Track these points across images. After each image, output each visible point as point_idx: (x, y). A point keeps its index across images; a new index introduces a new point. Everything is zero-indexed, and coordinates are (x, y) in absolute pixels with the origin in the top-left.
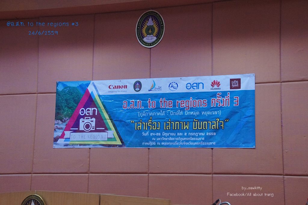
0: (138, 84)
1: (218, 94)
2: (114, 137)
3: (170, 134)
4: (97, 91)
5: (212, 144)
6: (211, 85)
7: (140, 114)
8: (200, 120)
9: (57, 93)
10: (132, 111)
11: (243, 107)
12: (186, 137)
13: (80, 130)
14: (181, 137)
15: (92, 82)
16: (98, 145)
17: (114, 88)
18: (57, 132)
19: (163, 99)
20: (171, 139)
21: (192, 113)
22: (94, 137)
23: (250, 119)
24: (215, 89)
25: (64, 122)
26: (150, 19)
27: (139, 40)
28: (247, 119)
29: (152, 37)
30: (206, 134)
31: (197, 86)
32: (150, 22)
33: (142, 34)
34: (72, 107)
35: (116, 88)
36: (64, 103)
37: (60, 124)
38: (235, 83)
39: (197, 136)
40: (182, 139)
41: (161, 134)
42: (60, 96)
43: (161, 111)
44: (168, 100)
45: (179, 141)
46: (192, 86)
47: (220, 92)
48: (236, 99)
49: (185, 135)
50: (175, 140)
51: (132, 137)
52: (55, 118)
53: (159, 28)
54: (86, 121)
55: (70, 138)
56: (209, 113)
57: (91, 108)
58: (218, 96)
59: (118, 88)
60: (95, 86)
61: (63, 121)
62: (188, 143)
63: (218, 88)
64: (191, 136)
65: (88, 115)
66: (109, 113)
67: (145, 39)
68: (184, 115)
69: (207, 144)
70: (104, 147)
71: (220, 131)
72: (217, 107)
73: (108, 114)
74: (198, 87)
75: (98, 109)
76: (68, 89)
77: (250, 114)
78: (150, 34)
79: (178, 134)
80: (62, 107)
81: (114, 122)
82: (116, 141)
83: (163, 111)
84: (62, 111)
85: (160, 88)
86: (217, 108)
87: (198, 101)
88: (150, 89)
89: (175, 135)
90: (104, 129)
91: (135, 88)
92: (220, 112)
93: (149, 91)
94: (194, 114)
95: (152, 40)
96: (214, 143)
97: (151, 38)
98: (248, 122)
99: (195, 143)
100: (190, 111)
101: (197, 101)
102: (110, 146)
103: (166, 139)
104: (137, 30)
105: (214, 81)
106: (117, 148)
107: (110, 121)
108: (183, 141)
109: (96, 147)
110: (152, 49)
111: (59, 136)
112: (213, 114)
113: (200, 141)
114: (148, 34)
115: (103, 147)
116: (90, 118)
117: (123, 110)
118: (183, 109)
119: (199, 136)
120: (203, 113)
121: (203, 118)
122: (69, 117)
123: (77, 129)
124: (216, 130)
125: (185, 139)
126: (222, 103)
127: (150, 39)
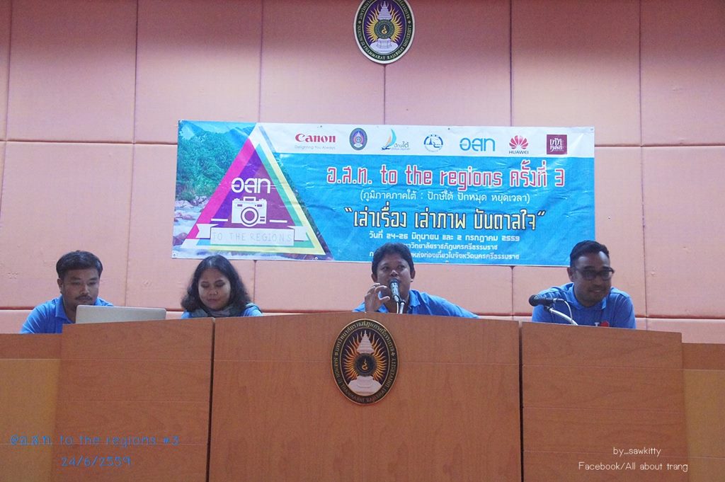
0: (359, 135)
1: (524, 163)
2: (308, 239)
3: (427, 237)
4: (270, 144)
5: (513, 257)
6: (510, 144)
7: (363, 196)
8: (488, 211)
9: (180, 144)
10: (347, 188)
11: (572, 190)
12: (459, 243)
13: (233, 222)
14: (450, 242)
15: (258, 125)
16: (273, 254)
17: (306, 140)
18: (179, 224)
19: (412, 167)
20: (428, 246)
21: (472, 197)
22: (265, 239)
23: (586, 212)
24: (518, 152)
25: (197, 205)
26: (385, 8)
27: (362, 47)
28: (578, 213)
29: (389, 44)
30: (500, 238)
31: (481, 145)
32: (384, 14)
33: (367, 35)
34: (214, 175)
35: (312, 141)
36: (196, 166)
37: (187, 210)
38: (557, 144)
39: (483, 241)
40: (453, 247)
41: (410, 236)
42: (186, 150)
43: (409, 191)
44: (422, 169)
45: (445, 251)
46: (472, 145)
47: (527, 158)
48: (559, 174)
49: (458, 239)
50: (438, 250)
51: (348, 241)
52: (176, 197)
53: (404, 27)
54: (246, 204)
55: (210, 239)
56: (505, 198)
57: (258, 178)
58: (523, 167)
59: (315, 141)
60: (264, 134)
61: (195, 202)
62: (464, 256)
63: (523, 150)
64: (470, 242)
65: (251, 192)
66: (297, 191)
67: (373, 46)
68: (455, 200)
69: (503, 257)
70: (287, 259)
71: (528, 232)
72: (521, 187)
73: (295, 192)
74: (483, 148)
75: (273, 180)
76: (204, 136)
77: (586, 204)
78: (384, 37)
79: (444, 237)
80: (192, 173)
81: (307, 208)
82: (313, 247)
83: (412, 190)
84: (192, 181)
85: (406, 145)
86: (521, 190)
87: (485, 174)
88: (385, 146)
89: (438, 238)
90: (286, 222)
91: (352, 143)
92: (528, 198)
93: (383, 149)
94: (477, 199)
95: (387, 49)
96: (517, 257)
97: (386, 44)
98: (582, 218)
99: (479, 256)
100: (469, 192)
101: (482, 173)
102: (299, 256)
103: (420, 246)
104: (357, 27)
105: (516, 137)
106: (316, 261)
107: (299, 206)
108: (453, 252)
109: (270, 258)
110: (387, 67)
111: (185, 233)
112: (514, 200)
113: (488, 252)
114: (380, 36)
115: (284, 259)
116: (255, 198)
117: (327, 185)
118: (453, 189)
119: (486, 243)
120: (494, 198)
121: (495, 208)
122: (208, 196)
123: (226, 220)
124: (520, 232)
125: (457, 247)
126: (531, 179)
127: (384, 46)
